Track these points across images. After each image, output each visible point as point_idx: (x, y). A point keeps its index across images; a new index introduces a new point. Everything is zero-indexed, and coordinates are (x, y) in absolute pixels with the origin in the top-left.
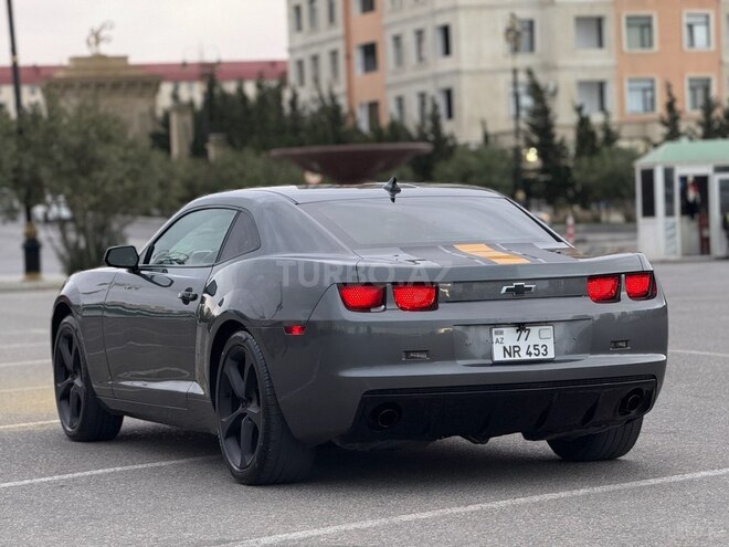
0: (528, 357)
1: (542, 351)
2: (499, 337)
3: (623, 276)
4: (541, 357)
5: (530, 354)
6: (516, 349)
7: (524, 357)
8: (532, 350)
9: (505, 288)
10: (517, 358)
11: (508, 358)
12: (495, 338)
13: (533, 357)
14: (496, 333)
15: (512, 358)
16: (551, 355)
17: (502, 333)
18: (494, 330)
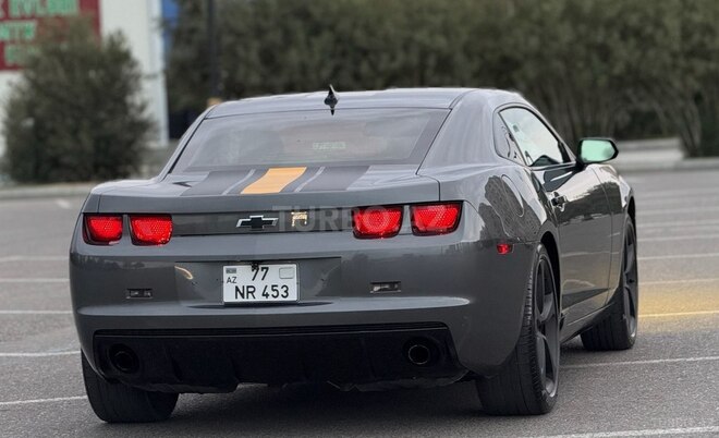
0: (264, 299)
1: (282, 292)
2: (231, 275)
3: (407, 208)
4: (280, 299)
5: (267, 295)
6: (251, 290)
7: (259, 298)
8: (269, 291)
9: (240, 221)
10: (251, 299)
11: (240, 299)
12: (226, 276)
13: (270, 299)
14: (228, 271)
15: (245, 300)
16: (293, 297)
17: (234, 271)
18: (225, 268)
